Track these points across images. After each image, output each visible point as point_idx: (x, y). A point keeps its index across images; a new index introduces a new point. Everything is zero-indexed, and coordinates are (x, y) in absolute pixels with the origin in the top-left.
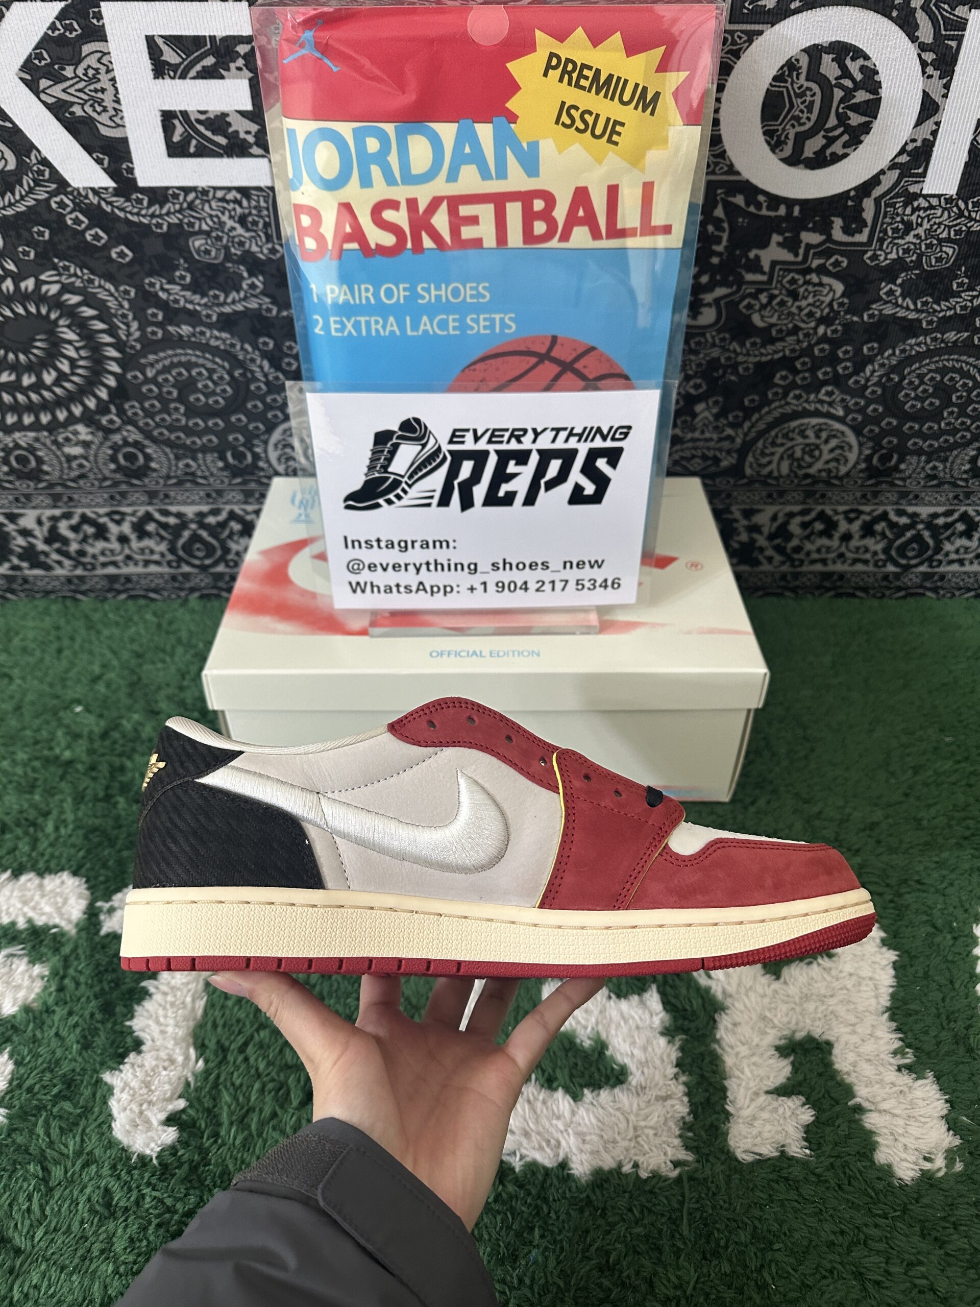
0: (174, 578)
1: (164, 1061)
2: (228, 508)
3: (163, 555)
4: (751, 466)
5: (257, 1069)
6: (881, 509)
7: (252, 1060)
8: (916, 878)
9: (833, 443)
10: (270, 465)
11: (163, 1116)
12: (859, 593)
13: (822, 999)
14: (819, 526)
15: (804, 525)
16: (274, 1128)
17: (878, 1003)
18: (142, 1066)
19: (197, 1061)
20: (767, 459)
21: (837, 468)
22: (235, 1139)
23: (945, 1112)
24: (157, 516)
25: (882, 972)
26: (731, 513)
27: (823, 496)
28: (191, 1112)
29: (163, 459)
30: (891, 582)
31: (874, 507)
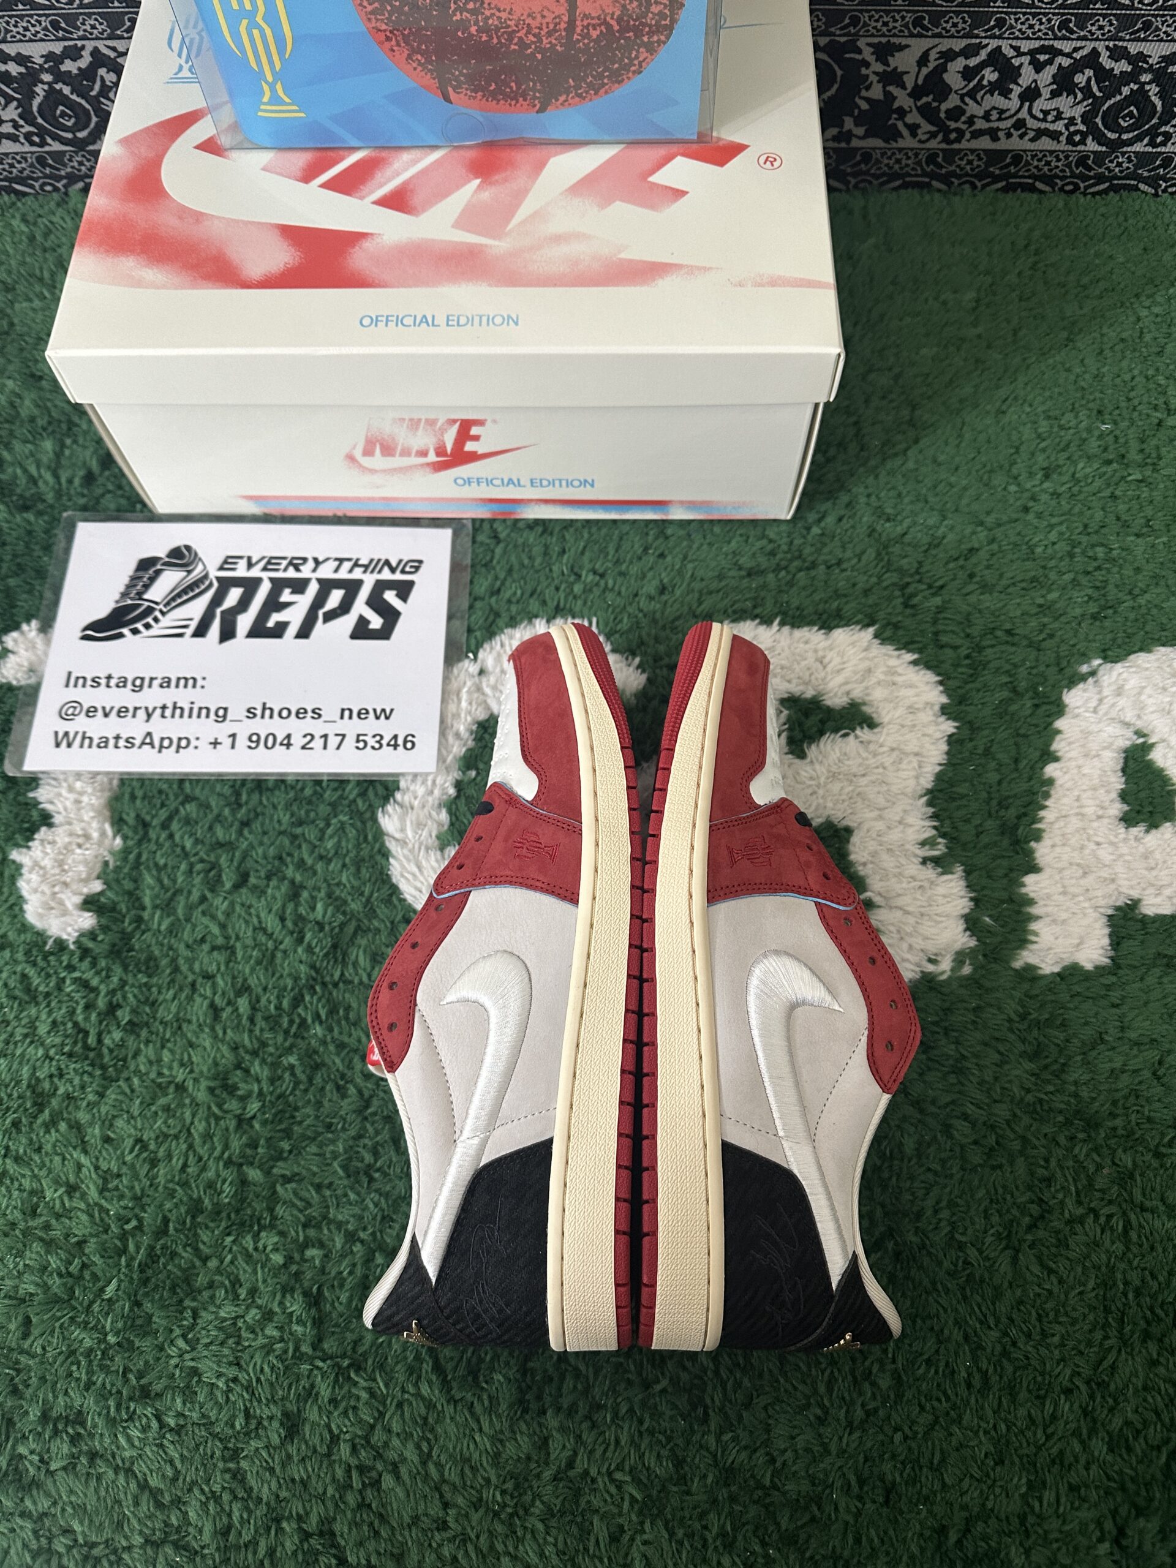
0: (41, 160)
1: (78, 836)
2: (90, 45)
3: (16, 126)
5: (183, 848)
6: (1089, 46)
7: (177, 837)
8: (1008, 626)
11: (78, 900)
12: (1039, 185)
13: (851, 778)
14: (990, 75)
15: (968, 74)
16: (204, 913)
17: (918, 784)
18: (53, 843)
19: (114, 837)
22: (159, 925)
23: (967, 911)
25: (933, 747)
26: (860, 51)
27: (1000, 23)
28: (109, 894)
30: (1090, 169)
31: (1079, 44)
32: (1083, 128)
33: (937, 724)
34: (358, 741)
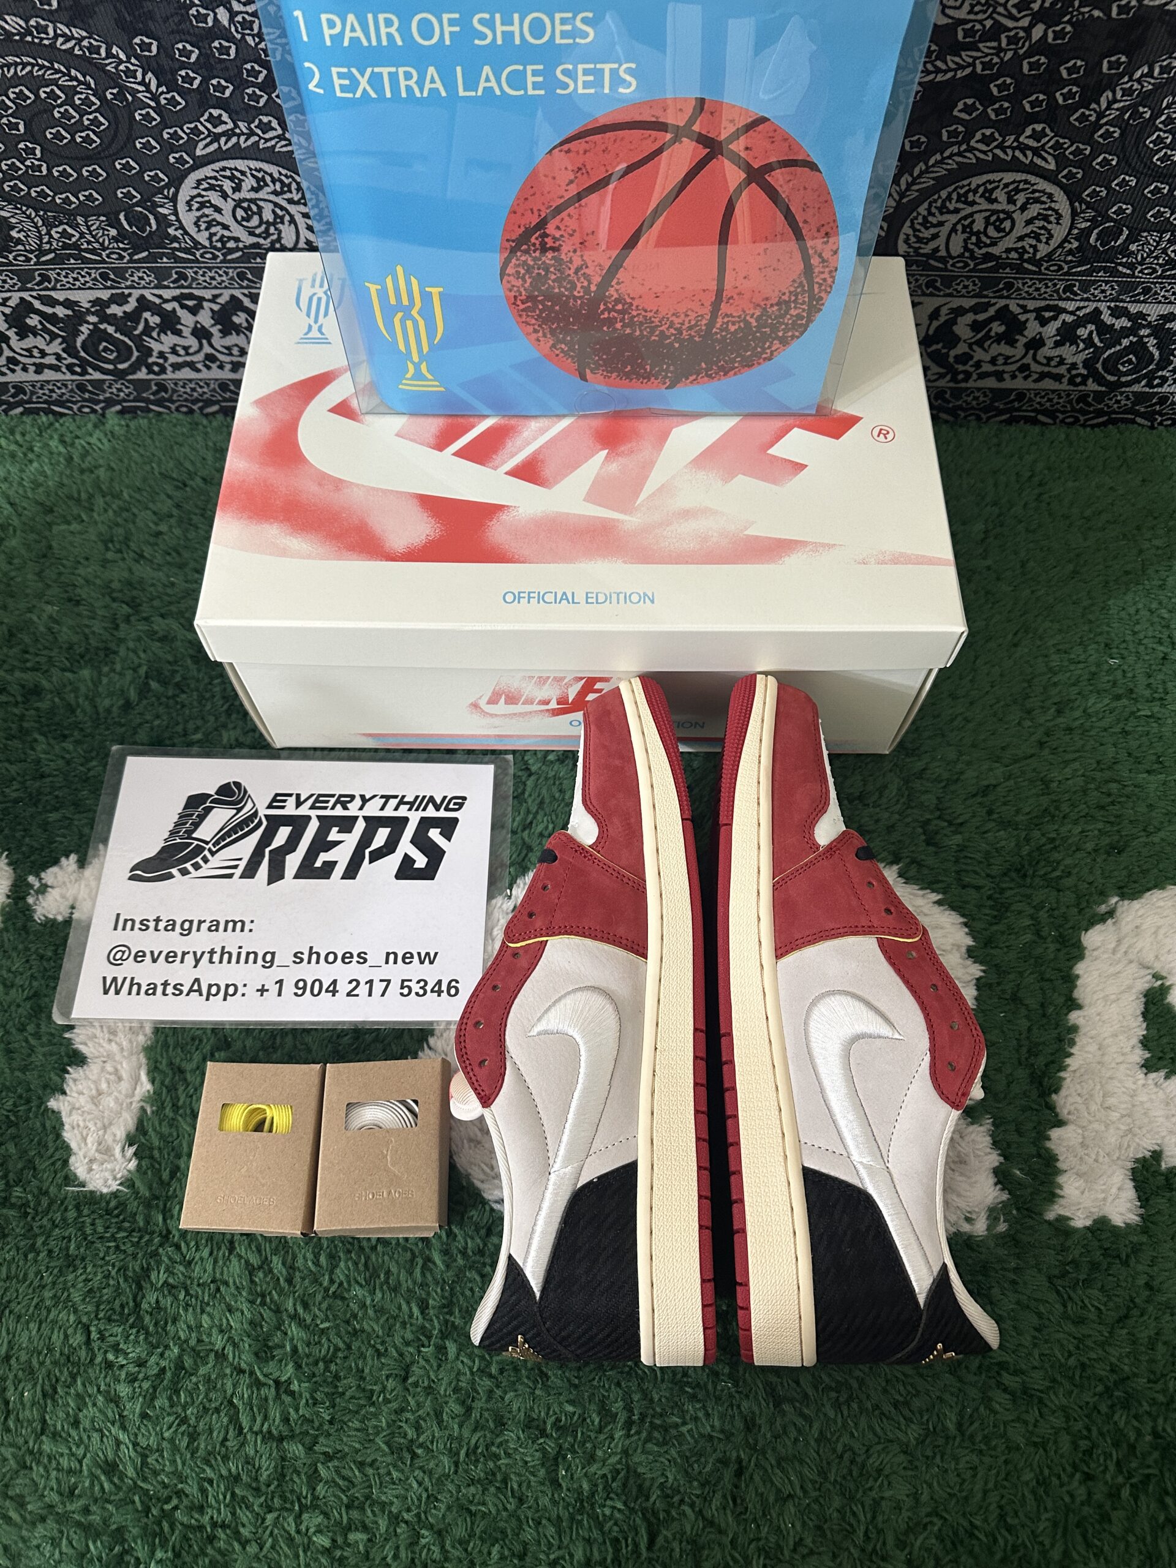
0: (81, 387)
2: (136, 293)
3: (59, 358)
4: (906, 241)
6: (1092, 306)
9: (1034, 210)
10: (186, 233)
12: (1041, 418)
14: (997, 328)
20: (933, 231)
21: (1035, 247)
23: (996, 1163)
24: (37, 304)
27: (1009, 286)
29: (28, 225)
30: (1090, 405)
31: (1082, 304)
32: (1085, 372)
33: (965, 967)
34: (402, 987)
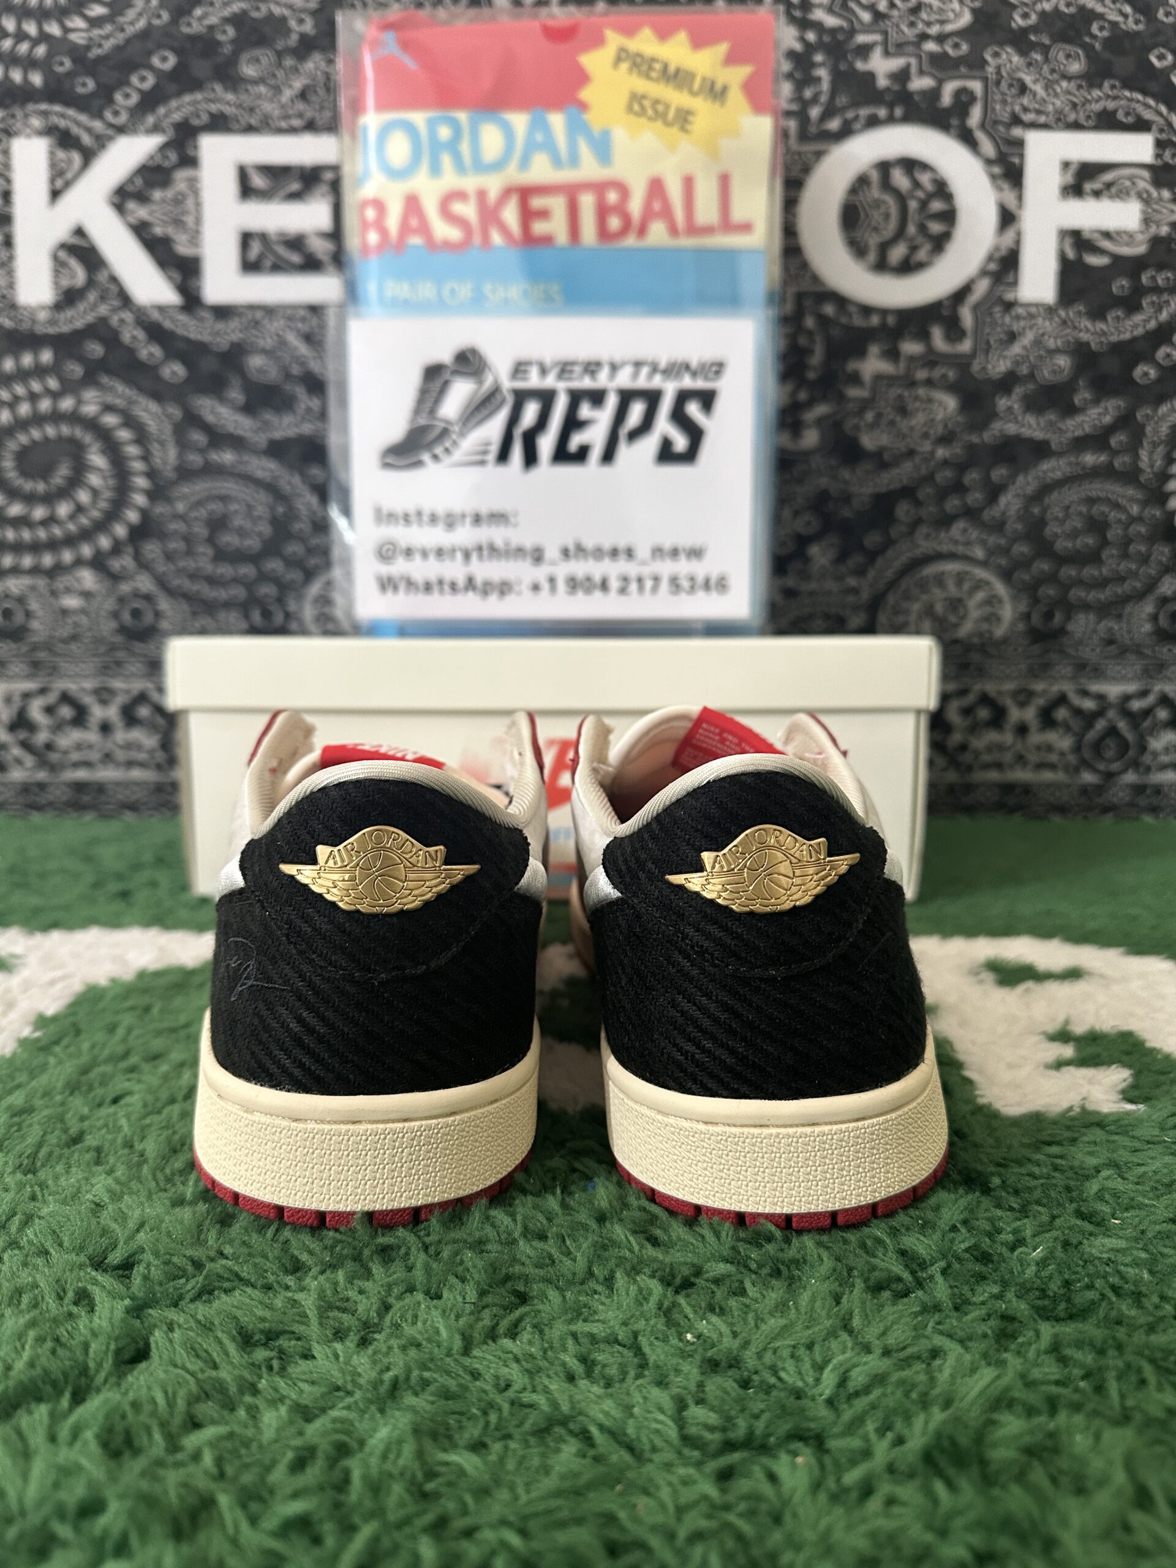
6: (1055, 688)
9: (980, 596)
14: (983, 713)
15: (965, 712)
20: (901, 619)
21: (990, 631)
27: (980, 670)
32: (1075, 759)
